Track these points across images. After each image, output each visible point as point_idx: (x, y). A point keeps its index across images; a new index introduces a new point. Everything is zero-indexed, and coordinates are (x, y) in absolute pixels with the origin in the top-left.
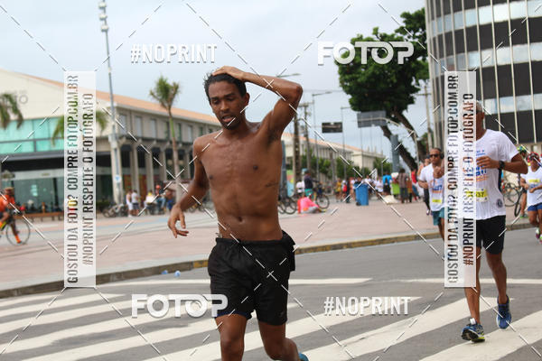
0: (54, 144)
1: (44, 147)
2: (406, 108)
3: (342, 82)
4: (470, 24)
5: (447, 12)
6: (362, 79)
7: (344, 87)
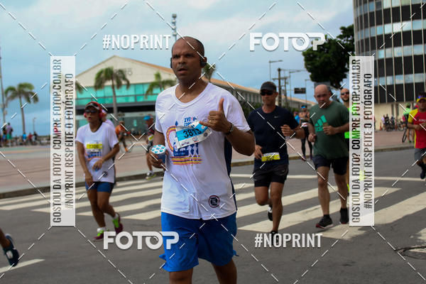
0: (146, 98)
1: (141, 100)
2: (342, 80)
3: (306, 65)
4: (379, 33)
5: (366, 27)
6: (317, 64)
7: (307, 68)
